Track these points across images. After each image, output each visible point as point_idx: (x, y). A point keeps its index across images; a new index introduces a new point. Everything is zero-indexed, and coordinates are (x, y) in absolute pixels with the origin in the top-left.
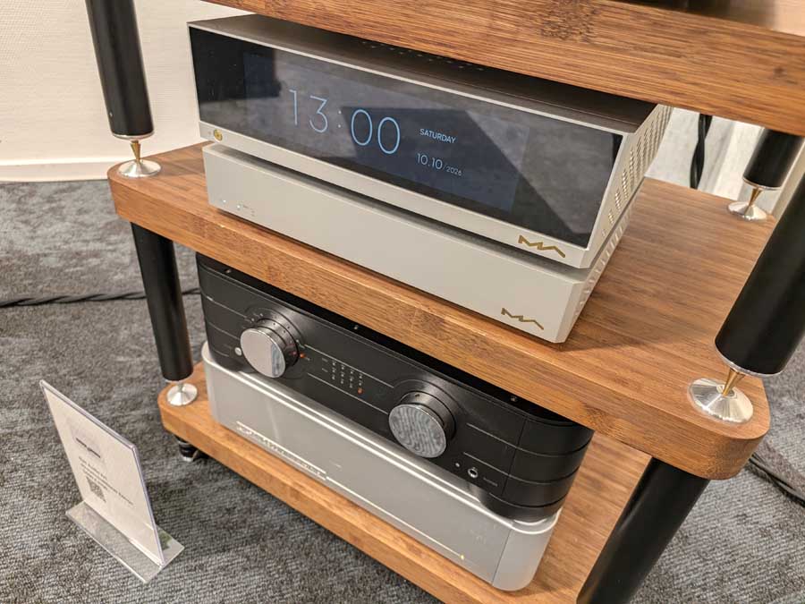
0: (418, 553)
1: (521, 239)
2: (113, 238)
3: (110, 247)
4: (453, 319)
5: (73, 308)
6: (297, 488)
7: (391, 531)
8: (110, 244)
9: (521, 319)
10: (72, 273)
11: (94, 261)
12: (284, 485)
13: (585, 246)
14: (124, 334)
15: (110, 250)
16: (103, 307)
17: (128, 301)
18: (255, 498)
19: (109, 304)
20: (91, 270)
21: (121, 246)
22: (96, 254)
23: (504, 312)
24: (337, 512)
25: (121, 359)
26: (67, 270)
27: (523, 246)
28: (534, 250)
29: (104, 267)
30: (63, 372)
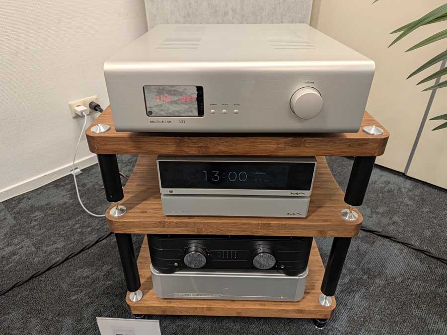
0: (264, 305)
1: (291, 193)
2: (16, 241)
3: (18, 247)
4: (273, 222)
5: (26, 286)
6: (209, 306)
7: (251, 302)
8: (16, 245)
9: (294, 214)
10: (9, 268)
11: (16, 258)
12: (203, 308)
13: (309, 190)
14: (65, 286)
15: (19, 248)
16: (42, 278)
17: (53, 269)
18: (181, 323)
19: (44, 275)
20: (18, 263)
21: (23, 243)
22: (14, 254)
23: (288, 214)
24: (229, 307)
25: (74, 298)
26: (5, 269)
27: (292, 195)
28: (296, 195)
29: (24, 258)
30: (50, 318)
